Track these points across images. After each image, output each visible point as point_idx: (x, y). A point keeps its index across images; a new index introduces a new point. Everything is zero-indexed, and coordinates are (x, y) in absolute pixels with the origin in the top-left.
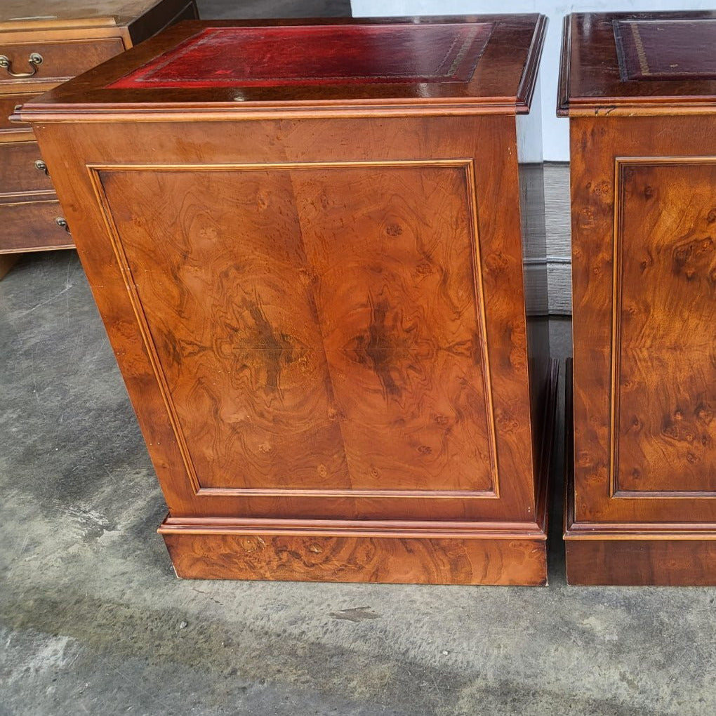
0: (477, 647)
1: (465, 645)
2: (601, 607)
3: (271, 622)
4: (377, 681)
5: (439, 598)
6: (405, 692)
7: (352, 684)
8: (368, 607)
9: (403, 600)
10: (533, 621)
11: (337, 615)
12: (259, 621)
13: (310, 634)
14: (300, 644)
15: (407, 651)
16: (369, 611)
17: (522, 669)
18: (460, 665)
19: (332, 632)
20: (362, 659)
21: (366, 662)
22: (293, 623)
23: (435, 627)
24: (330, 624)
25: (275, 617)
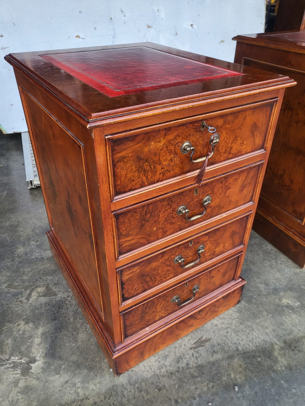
0: (260, 332)
1: (254, 333)
2: (282, 294)
3: (168, 367)
4: (240, 369)
5: (225, 318)
6: (256, 367)
7: (232, 376)
8: (202, 337)
9: (212, 327)
10: (267, 311)
11: (193, 348)
12: (162, 369)
13: (191, 363)
14: (192, 371)
15: (237, 348)
16: (204, 338)
17: (283, 332)
18: (262, 343)
19: (199, 357)
20: (224, 362)
21: (227, 362)
22: (178, 362)
23: (237, 332)
24: (194, 353)
25: (167, 363)
